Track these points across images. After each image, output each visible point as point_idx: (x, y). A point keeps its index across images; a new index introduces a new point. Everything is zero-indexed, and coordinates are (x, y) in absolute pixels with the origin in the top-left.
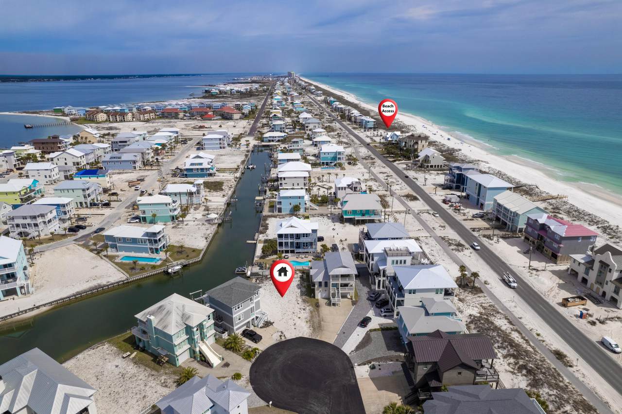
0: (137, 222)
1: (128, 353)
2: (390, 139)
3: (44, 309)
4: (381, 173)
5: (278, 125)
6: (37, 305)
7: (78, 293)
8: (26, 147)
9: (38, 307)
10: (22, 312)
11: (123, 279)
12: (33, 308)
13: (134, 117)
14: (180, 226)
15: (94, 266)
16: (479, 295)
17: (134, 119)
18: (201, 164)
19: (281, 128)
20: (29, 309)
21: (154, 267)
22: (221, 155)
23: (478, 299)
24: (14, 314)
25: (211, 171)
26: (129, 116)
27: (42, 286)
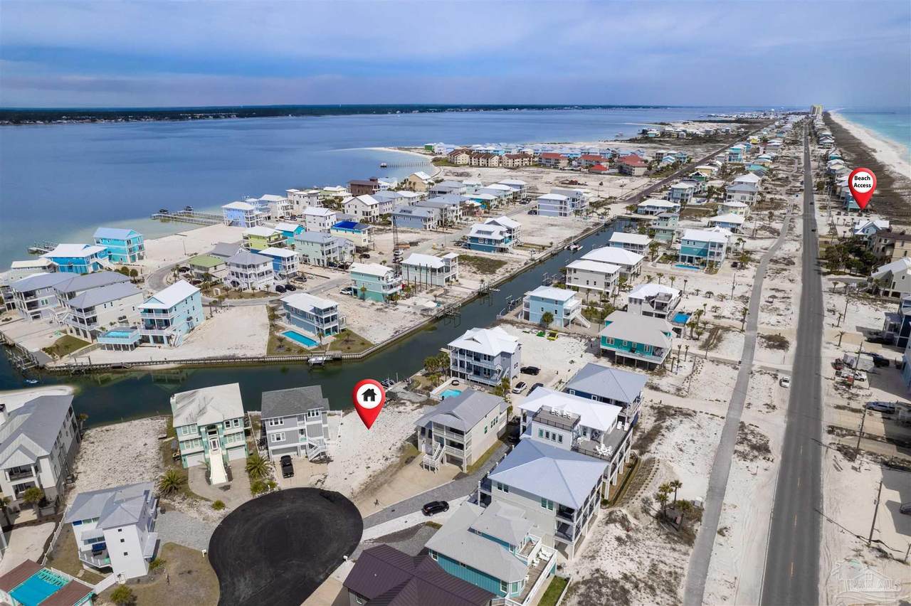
0: (348, 294)
1: (165, 435)
2: (859, 233)
3: (172, 365)
4: (773, 289)
5: (678, 189)
6: (167, 360)
7: (210, 359)
8: (338, 188)
9: (168, 362)
10: (154, 362)
11: (260, 356)
12: (163, 362)
13: (501, 162)
14: (386, 310)
15: (253, 334)
16: (678, 547)
17: (501, 165)
18: (489, 233)
19: (682, 195)
20: (160, 362)
21: (302, 351)
22: (552, 225)
23: (667, 552)
24: (146, 363)
25: (503, 245)
26: (495, 160)
27: (193, 342)
